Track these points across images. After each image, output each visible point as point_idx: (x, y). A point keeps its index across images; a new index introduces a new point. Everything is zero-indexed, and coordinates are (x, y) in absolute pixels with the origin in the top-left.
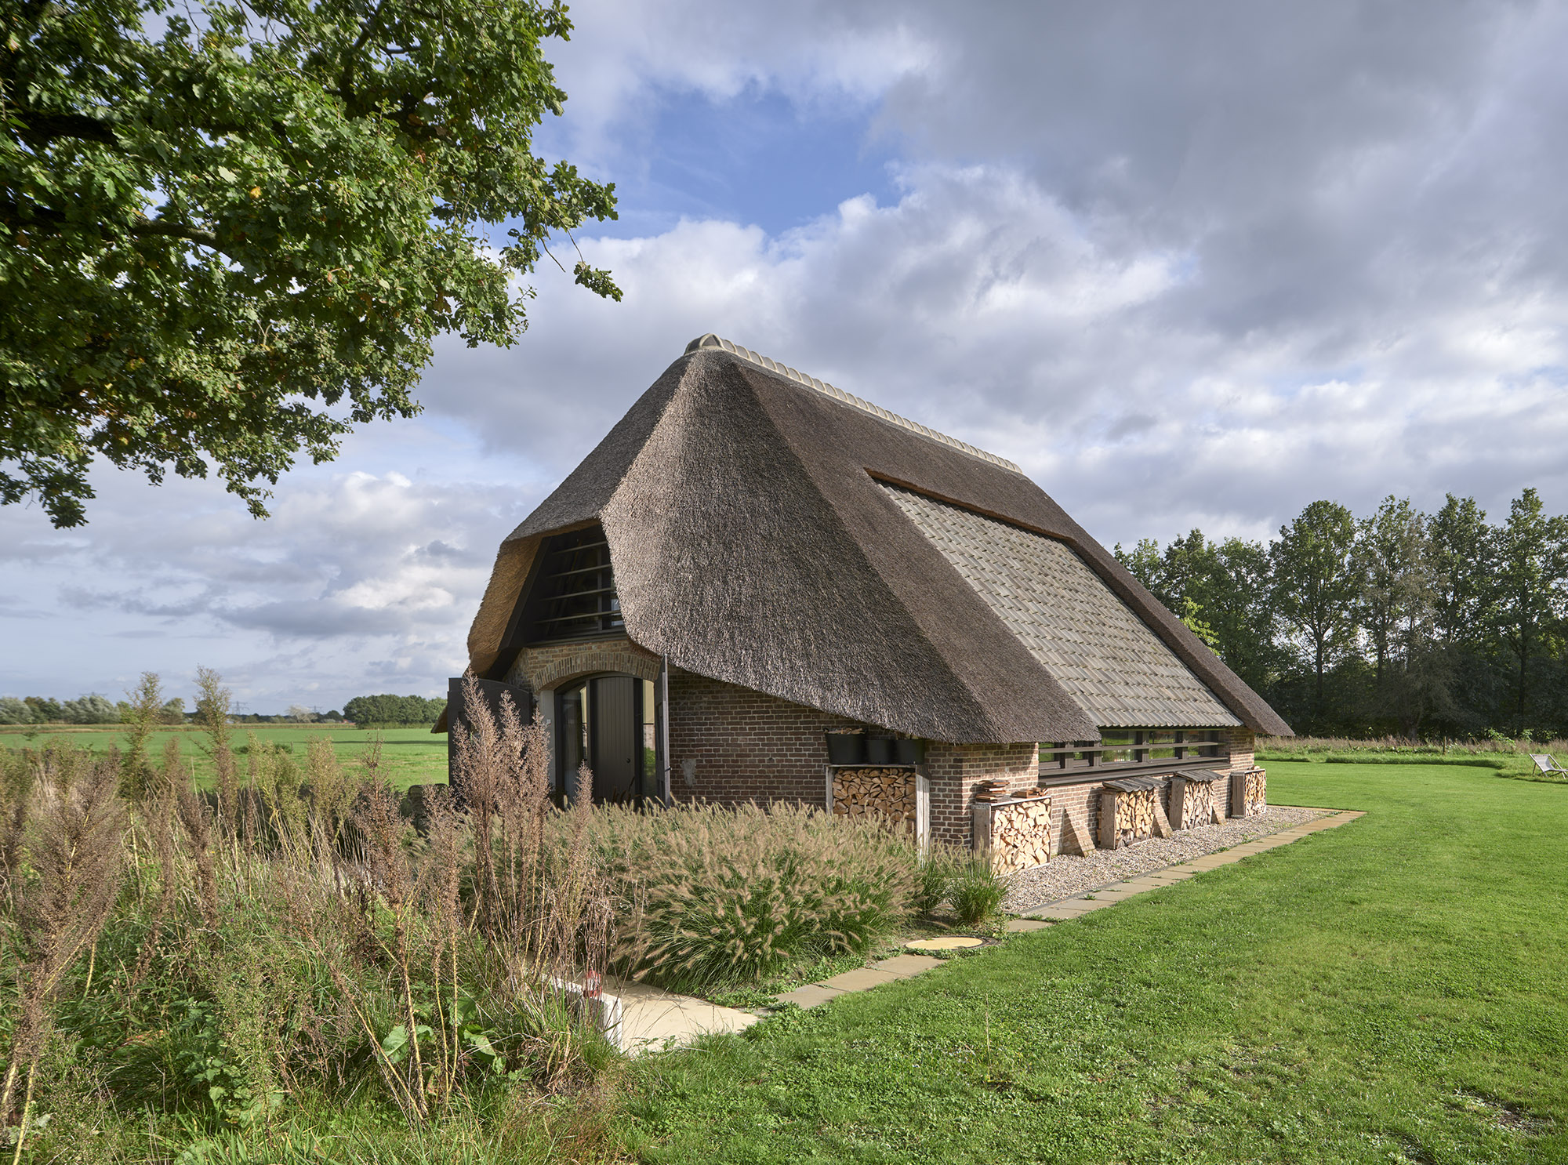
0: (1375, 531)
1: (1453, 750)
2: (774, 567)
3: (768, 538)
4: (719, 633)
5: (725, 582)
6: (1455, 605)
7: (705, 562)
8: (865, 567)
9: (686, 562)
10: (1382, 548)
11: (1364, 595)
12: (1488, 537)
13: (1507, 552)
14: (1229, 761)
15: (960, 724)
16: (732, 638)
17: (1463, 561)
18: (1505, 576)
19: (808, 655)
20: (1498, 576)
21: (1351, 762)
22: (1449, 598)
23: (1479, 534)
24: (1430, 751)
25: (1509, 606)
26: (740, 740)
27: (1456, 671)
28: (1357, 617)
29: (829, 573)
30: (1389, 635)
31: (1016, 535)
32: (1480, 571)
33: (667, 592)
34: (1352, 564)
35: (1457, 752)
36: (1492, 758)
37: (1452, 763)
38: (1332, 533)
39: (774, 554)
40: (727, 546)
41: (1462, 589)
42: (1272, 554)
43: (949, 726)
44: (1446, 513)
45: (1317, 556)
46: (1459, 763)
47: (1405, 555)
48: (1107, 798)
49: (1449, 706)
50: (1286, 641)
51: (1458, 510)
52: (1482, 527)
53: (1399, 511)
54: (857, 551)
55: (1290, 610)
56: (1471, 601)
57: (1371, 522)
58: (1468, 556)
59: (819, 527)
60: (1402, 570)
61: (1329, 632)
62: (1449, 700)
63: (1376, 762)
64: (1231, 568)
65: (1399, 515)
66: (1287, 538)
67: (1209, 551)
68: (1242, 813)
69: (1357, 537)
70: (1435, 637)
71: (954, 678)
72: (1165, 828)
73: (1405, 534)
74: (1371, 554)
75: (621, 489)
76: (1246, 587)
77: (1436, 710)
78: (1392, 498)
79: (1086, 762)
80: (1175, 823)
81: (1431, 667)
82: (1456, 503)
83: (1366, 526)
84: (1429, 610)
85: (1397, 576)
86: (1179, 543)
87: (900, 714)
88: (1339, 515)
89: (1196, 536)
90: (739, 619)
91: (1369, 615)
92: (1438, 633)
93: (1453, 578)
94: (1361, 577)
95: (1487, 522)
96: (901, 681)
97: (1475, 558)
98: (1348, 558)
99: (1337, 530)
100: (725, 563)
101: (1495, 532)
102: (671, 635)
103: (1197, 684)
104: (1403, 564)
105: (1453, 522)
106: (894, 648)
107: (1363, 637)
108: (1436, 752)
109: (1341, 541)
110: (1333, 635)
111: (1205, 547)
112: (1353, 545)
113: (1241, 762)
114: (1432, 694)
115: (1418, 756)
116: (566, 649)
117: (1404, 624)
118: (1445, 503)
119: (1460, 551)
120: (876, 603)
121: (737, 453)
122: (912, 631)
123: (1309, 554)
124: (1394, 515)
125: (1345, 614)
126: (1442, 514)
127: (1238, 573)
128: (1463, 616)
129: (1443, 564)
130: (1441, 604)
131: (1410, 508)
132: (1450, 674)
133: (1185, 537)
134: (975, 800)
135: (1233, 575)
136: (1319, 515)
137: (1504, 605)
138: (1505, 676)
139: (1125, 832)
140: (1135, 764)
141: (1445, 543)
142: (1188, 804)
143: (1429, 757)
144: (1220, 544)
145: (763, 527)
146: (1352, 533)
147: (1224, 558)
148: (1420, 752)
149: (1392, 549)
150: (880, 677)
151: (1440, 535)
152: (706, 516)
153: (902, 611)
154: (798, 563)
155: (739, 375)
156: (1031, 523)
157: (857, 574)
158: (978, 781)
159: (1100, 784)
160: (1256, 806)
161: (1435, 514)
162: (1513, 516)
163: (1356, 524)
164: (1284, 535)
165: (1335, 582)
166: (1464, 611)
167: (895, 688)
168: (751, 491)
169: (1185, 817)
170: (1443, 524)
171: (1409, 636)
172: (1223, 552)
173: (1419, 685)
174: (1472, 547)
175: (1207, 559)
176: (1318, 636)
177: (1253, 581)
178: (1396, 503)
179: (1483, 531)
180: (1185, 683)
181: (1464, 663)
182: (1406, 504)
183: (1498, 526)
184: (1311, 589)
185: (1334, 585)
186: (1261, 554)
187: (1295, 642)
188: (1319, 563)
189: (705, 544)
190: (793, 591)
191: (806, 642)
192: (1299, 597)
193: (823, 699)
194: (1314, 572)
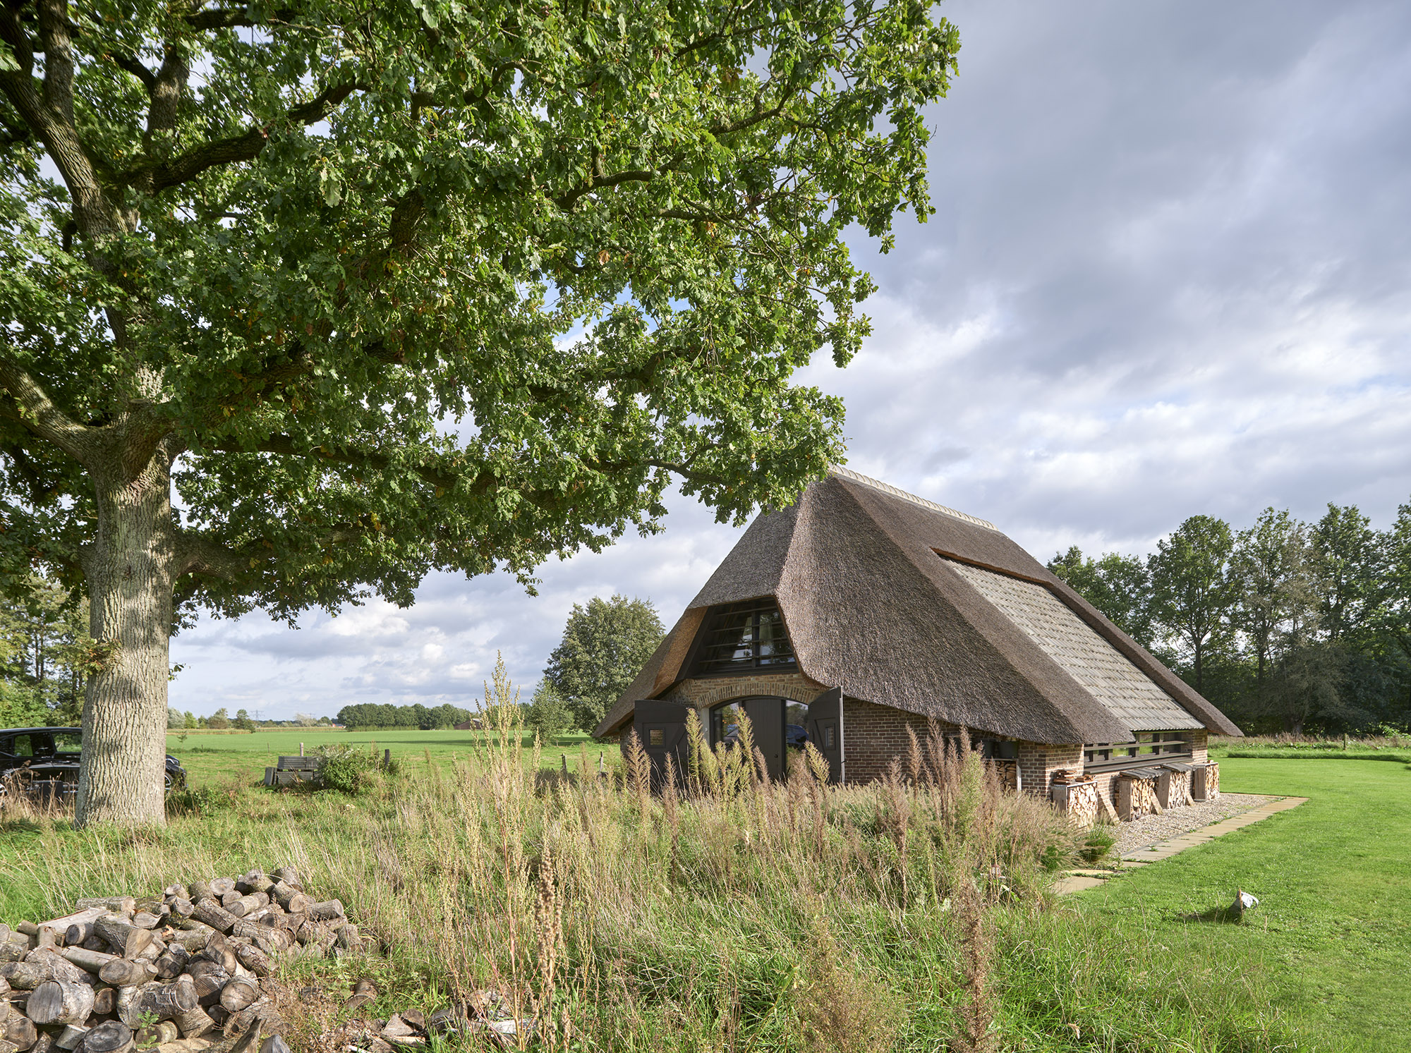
0: (1254, 540)
1: (1351, 745)
2: (896, 625)
3: (887, 604)
4: (866, 671)
5: (863, 636)
6: (1338, 608)
7: (845, 622)
8: (963, 623)
9: (832, 622)
10: (1262, 557)
11: (1243, 600)
12: (1374, 542)
13: (1394, 555)
14: (1190, 756)
15: (1054, 731)
16: (875, 674)
17: (1347, 566)
18: (1393, 579)
19: (933, 685)
20: (1384, 579)
21: (1253, 757)
22: (1333, 602)
23: (1362, 540)
24: (1329, 747)
25: (1397, 606)
26: (873, 742)
27: (1343, 671)
28: (1236, 621)
29: (937, 628)
30: (1271, 637)
31: (1017, 585)
32: (1365, 574)
33: (824, 644)
34: (1231, 574)
35: (1358, 747)
36: (1396, 753)
37: (1356, 758)
38: (1210, 545)
39: (894, 615)
40: (860, 611)
41: (1347, 593)
42: (1149, 566)
43: (1046, 733)
44: (1327, 522)
45: (1196, 566)
46: (1362, 758)
47: (1285, 562)
48: (1123, 783)
49: (1336, 703)
50: (1163, 645)
51: (1341, 518)
52: (1367, 532)
53: (1278, 521)
54: (955, 612)
55: (1168, 617)
56: (1355, 603)
57: (1250, 533)
58: (1353, 560)
59: (924, 595)
60: (1282, 577)
61: (1208, 636)
62: (1336, 699)
63: (1278, 757)
64: (1109, 580)
65: (1278, 525)
66: (1164, 551)
67: (1089, 566)
68: (1204, 797)
69: (1236, 547)
70: (1318, 639)
71: (1044, 700)
72: (1158, 807)
73: (1285, 543)
74: (1252, 563)
75: (785, 574)
76: (1124, 597)
77: (1322, 708)
78: (1271, 509)
79: (1102, 757)
80: (1164, 804)
81: (1317, 668)
82: (1338, 512)
83: (1243, 537)
84: (1310, 613)
85: (1277, 583)
86: (1058, 559)
87: (1008, 724)
88: (1217, 528)
89: (1074, 552)
90: (878, 660)
91: (1249, 619)
92: (1322, 635)
93: (1337, 582)
94: (1239, 585)
95: (1371, 528)
96: (1004, 702)
97: (1359, 562)
98: (1226, 567)
99: (1214, 541)
100: (860, 622)
101: (1381, 536)
102: (833, 672)
103: (1165, 696)
104: (1283, 570)
105: (1335, 529)
106: (996, 679)
107: (1242, 640)
108: (1336, 747)
109: (1220, 552)
110: (1212, 639)
111: (1084, 562)
112: (1231, 555)
113: (1200, 757)
114: (1318, 694)
115: (1318, 752)
116: (727, 680)
117: (1287, 626)
118: (1327, 512)
119: (1344, 556)
120: (977, 648)
121: (852, 544)
122: (1007, 667)
123: (1187, 565)
124: (1273, 526)
125: (1224, 619)
126: (1323, 522)
127: (1117, 585)
128: (1347, 617)
129: (1325, 569)
130: (1325, 607)
131: (1289, 518)
132: (1336, 673)
133: (1064, 554)
134: (1053, 782)
135: (1112, 586)
136: (1196, 528)
137: (1391, 606)
138: (1396, 674)
139: (1136, 809)
140: (1130, 759)
141: (1327, 549)
142: (1172, 789)
143: (1329, 752)
144: (1098, 559)
145: (882, 596)
146: (1230, 543)
147: (1102, 572)
148: (1319, 747)
149: (1273, 557)
150: (989, 700)
151: (1322, 542)
152: (839, 589)
153: (996, 654)
154: (914, 621)
155: (841, 487)
156: (1024, 574)
157: (958, 627)
158: (1054, 770)
159: (1117, 773)
160: (1213, 792)
161: (1316, 522)
162: (1401, 521)
163: (1235, 535)
164: (1161, 548)
165: (1213, 590)
166: (1348, 613)
167: (1001, 707)
168: (868, 571)
169: (1170, 799)
170: (1325, 533)
171: (1292, 638)
172: (1101, 566)
173: (1305, 685)
174: (1357, 553)
175: (1086, 573)
176: (1197, 640)
177: (1131, 591)
178: (1275, 514)
179: (1368, 536)
180: (1157, 695)
181: (1351, 663)
182: (1286, 514)
183: (1384, 532)
184: (1190, 597)
185: (1212, 591)
186: (1138, 567)
187: (1174, 646)
188: (1199, 572)
189: (842, 609)
190: (913, 640)
191: (929, 676)
192: (1179, 606)
193: (950, 715)
194: (1192, 581)
